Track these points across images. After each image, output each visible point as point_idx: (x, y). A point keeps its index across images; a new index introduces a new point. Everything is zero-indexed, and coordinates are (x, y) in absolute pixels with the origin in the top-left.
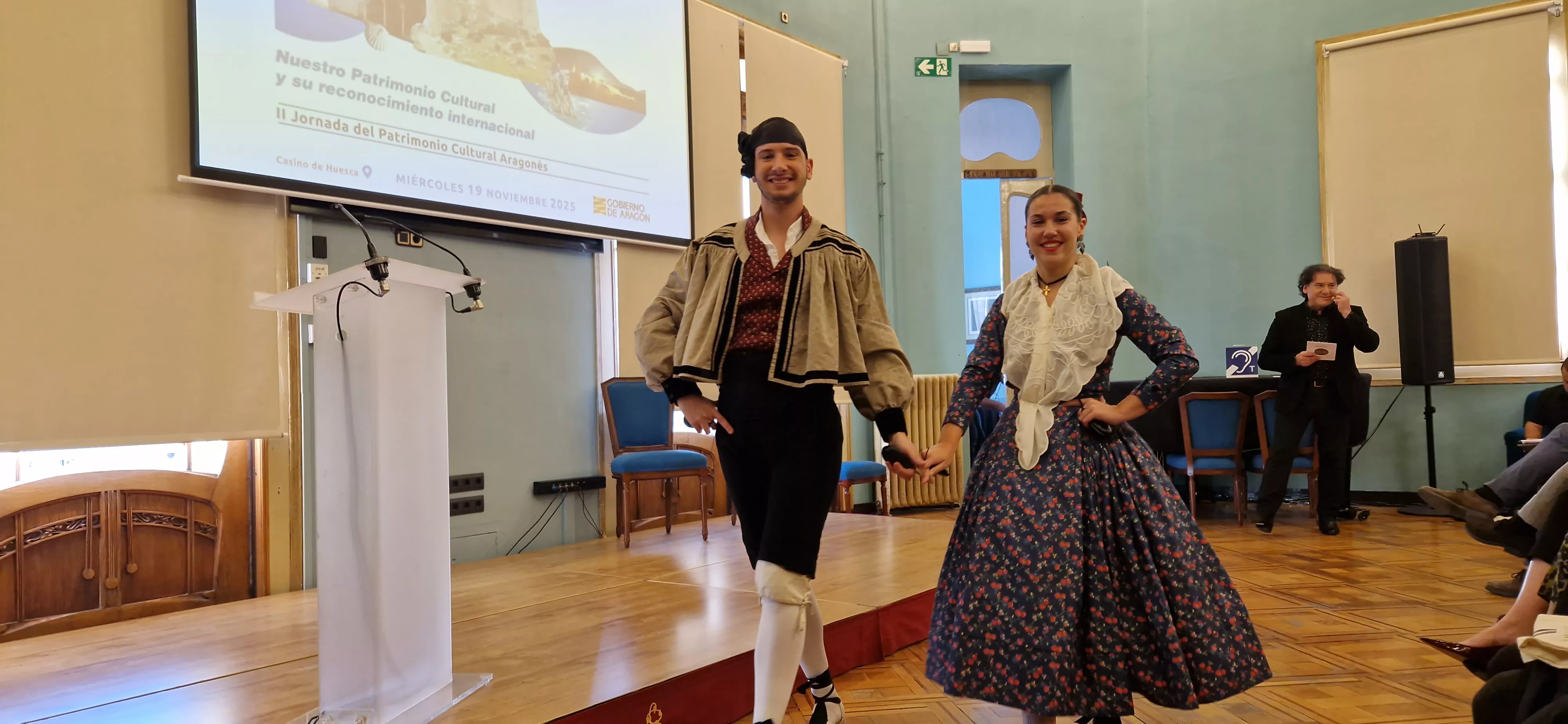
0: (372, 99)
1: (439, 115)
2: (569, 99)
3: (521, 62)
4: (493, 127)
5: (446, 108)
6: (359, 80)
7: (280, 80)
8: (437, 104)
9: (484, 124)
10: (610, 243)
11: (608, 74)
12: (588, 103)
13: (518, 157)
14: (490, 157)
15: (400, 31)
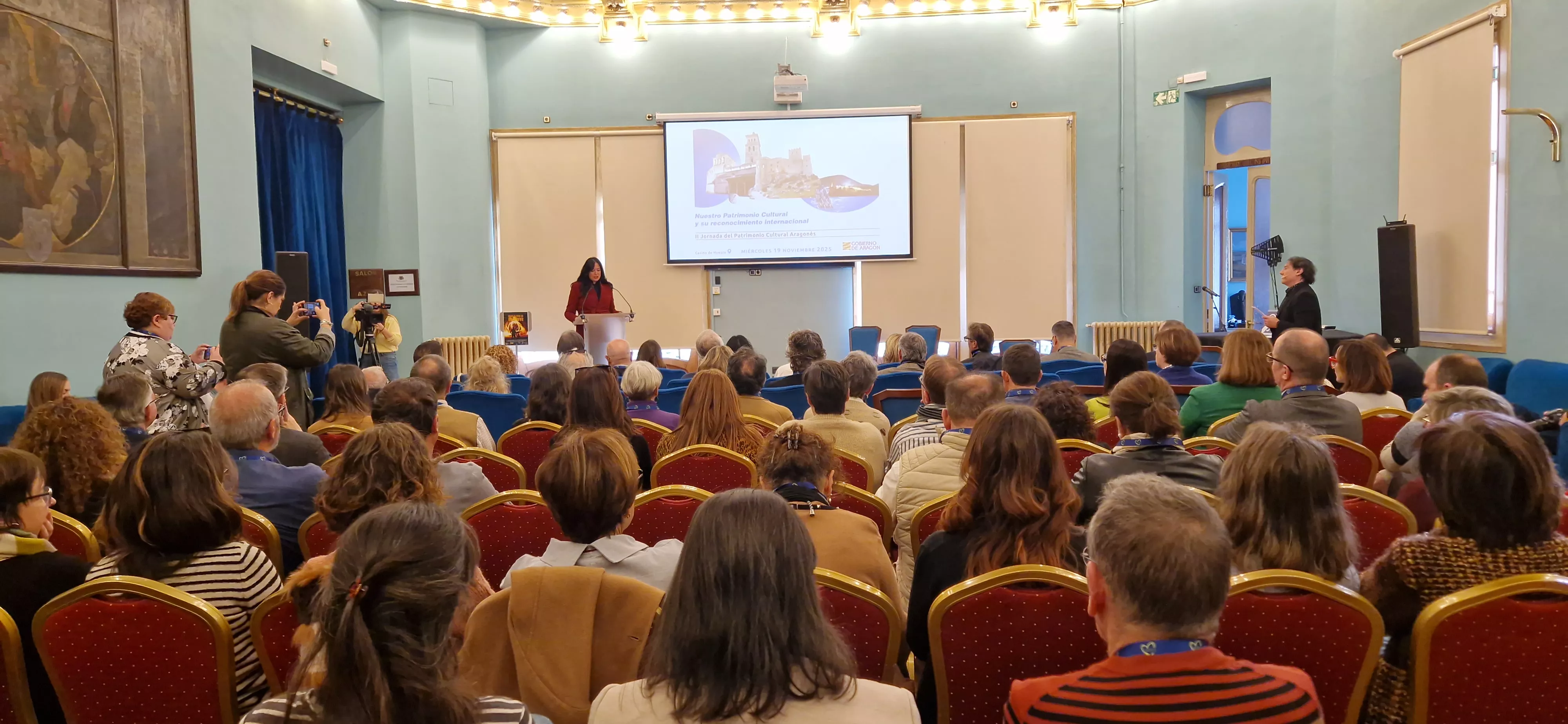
0: (732, 223)
1: (761, 223)
2: (829, 201)
3: (802, 190)
4: (787, 222)
5: (763, 219)
6: (726, 217)
7: (697, 225)
8: (760, 219)
9: (782, 222)
10: (858, 263)
11: (854, 182)
12: (841, 199)
13: (799, 233)
14: (785, 235)
15: (744, 193)
